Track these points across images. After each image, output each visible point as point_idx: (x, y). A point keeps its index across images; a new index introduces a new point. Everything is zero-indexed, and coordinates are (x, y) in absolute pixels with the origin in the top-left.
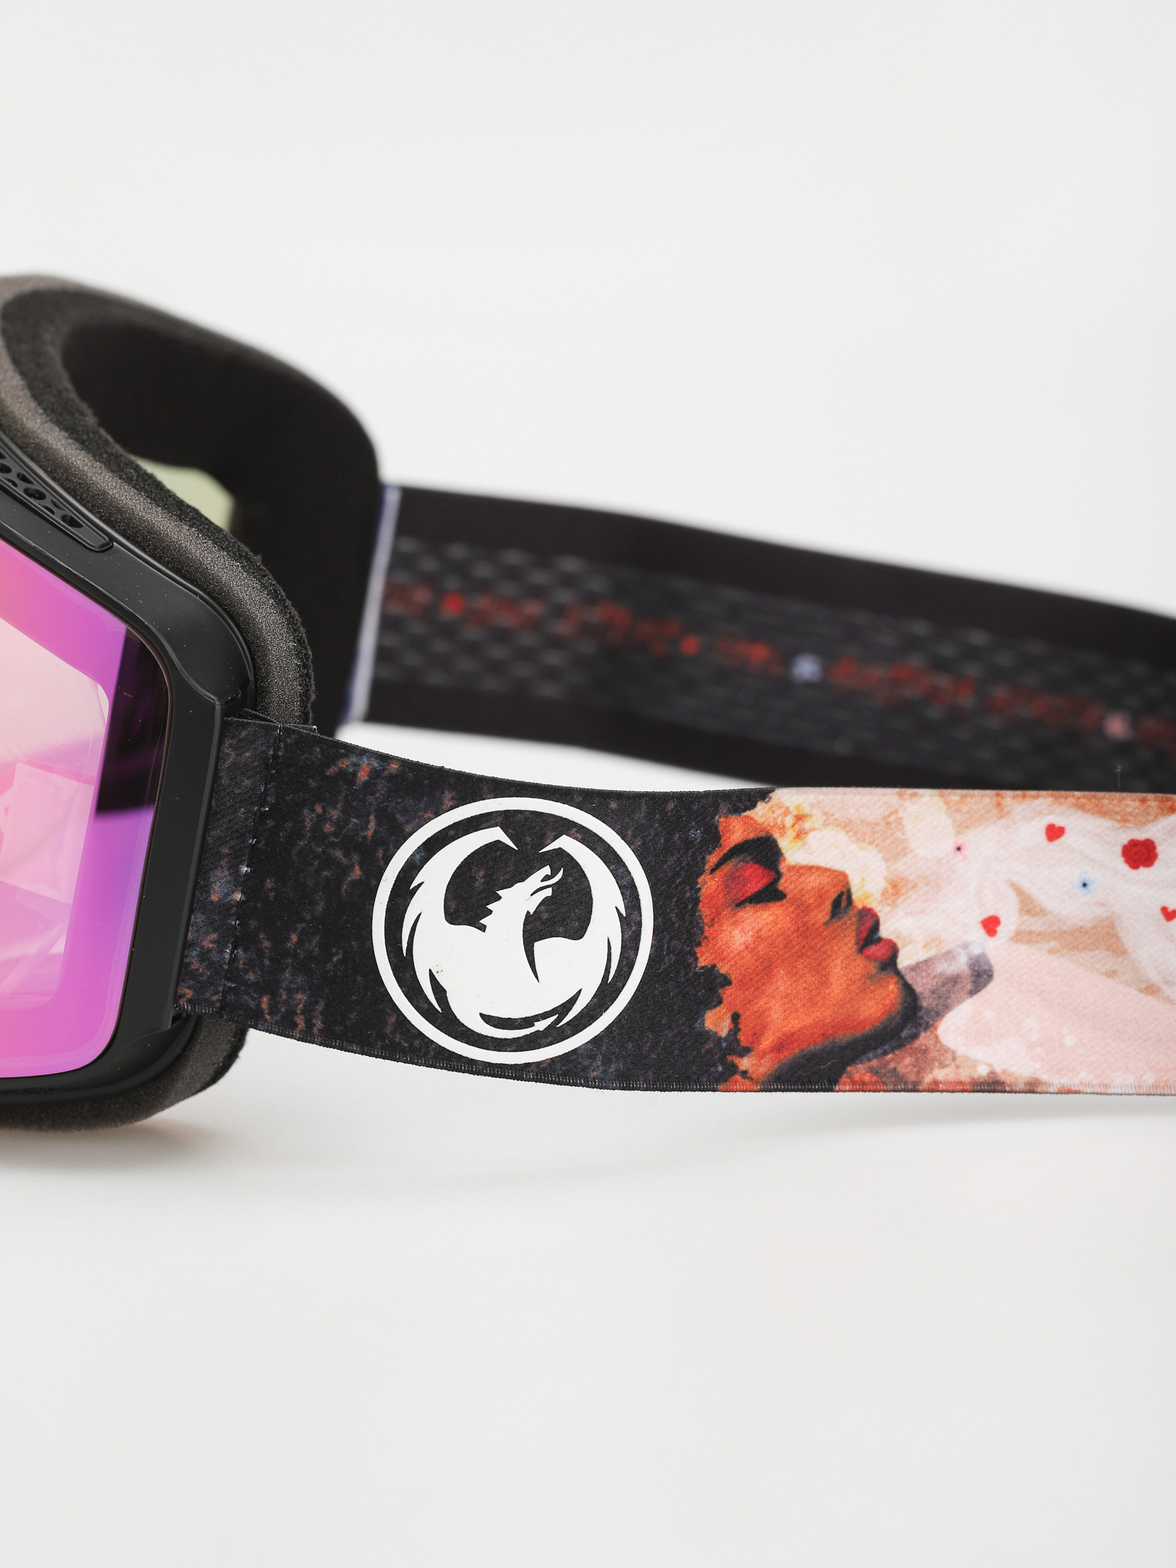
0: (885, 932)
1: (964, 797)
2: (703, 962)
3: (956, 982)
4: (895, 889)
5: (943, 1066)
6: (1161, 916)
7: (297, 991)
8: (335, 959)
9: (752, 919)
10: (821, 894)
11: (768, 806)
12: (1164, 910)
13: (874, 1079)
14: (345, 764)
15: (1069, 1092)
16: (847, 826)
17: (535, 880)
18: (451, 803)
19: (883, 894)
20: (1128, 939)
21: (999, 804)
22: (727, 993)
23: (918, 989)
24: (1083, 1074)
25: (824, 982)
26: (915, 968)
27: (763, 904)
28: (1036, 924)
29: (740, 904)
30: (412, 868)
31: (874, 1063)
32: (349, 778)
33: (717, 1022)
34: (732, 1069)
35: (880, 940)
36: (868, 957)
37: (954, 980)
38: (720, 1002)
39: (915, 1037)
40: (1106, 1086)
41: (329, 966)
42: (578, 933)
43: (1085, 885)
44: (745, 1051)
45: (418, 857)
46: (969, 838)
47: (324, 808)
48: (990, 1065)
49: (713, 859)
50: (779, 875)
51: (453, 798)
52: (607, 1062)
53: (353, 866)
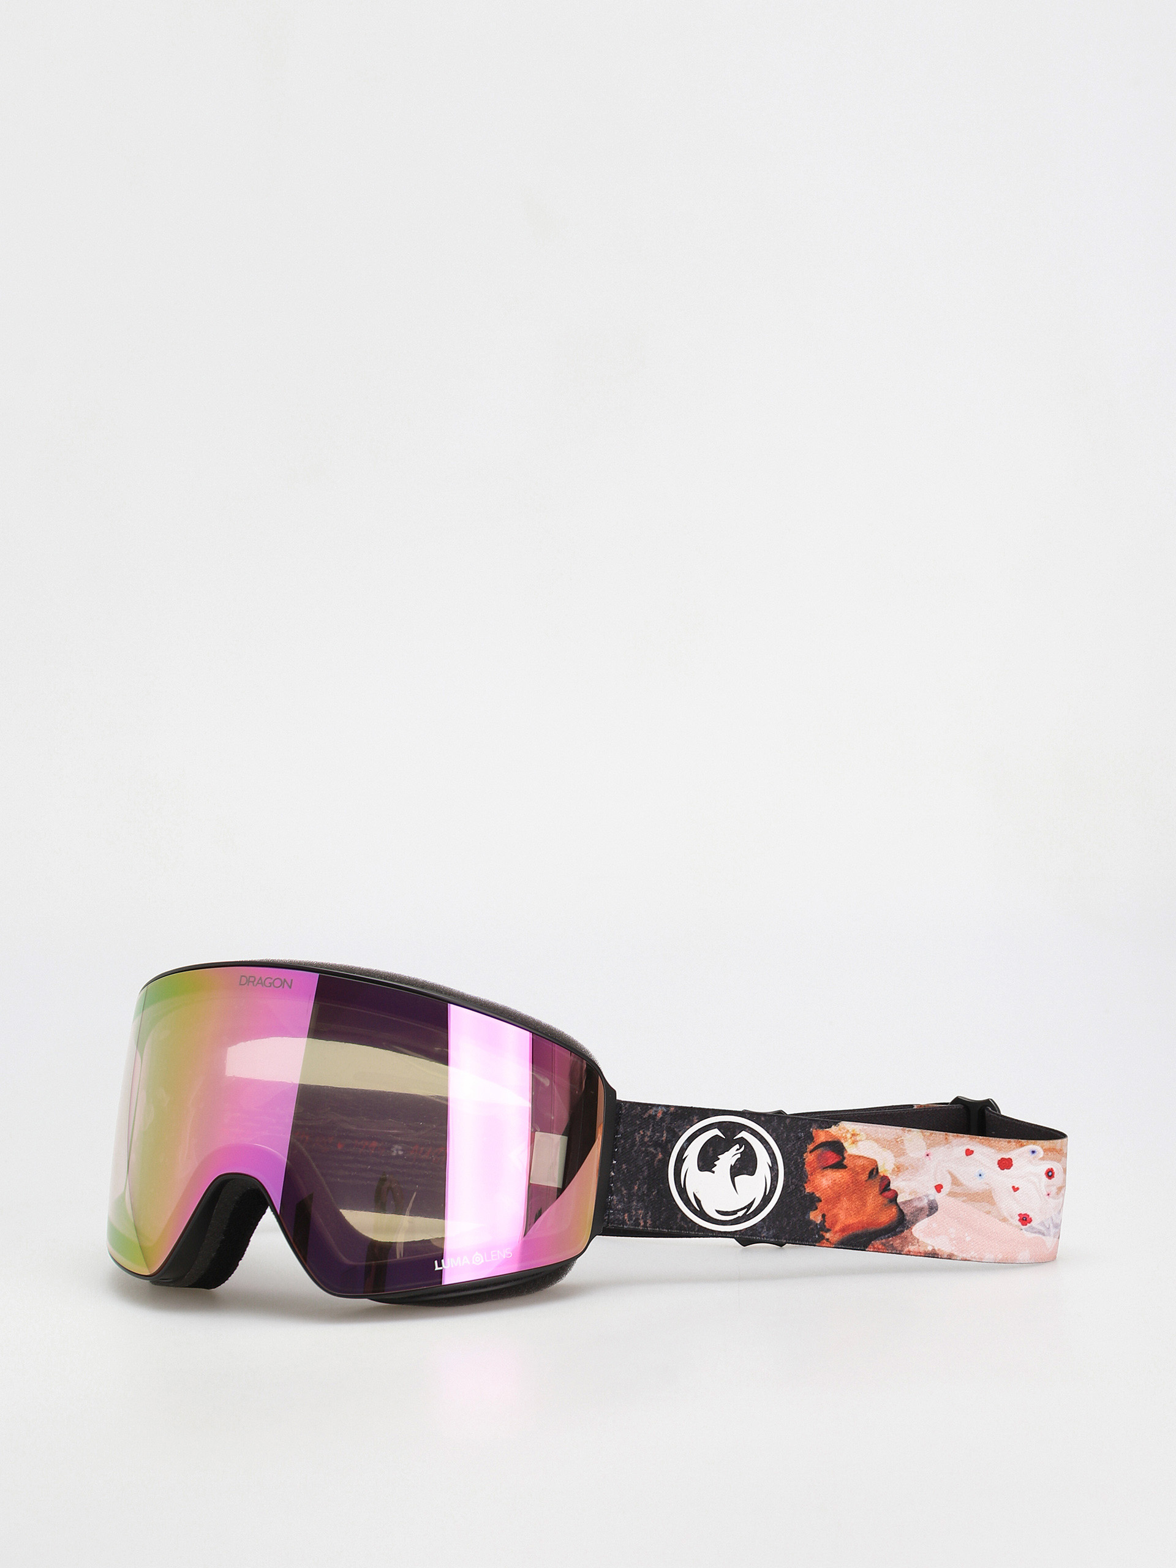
0: (892, 1186)
1: (931, 1134)
2: (808, 1190)
3: (921, 1210)
4: (898, 1169)
5: (913, 1245)
6: (1012, 1189)
7: (639, 1209)
8: (654, 1193)
9: (832, 1175)
10: (864, 1168)
11: (838, 1128)
12: (1013, 1187)
13: (883, 1247)
14: (652, 1112)
15: (966, 1260)
16: (877, 1141)
17: (733, 1150)
18: (697, 1121)
19: (893, 1170)
20: (996, 1199)
21: (946, 1138)
22: (820, 1205)
23: (905, 1212)
24: (972, 1253)
25: (864, 1205)
26: (904, 1203)
27: (836, 1170)
28: (958, 1190)
29: (825, 1168)
30: (683, 1150)
31: (884, 1241)
32: (654, 1117)
33: (815, 1216)
34: (822, 1238)
35: (890, 1189)
36: (885, 1197)
37: (921, 1209)
38: (817, 1208)
39: (903, 1231)
40: (982, 1259)
41: (651, 1197)
42: (752, 1173)
43: (980, 1175)
44: (828, 1231)
45: (685, 1145)
46: (932, 1151)
47: (643, 1131)
48: (933, 1246)
49: (811, 1147)
50: (844, 1158)
51: (697, 1119)
52: (768, 1230)
53: (658, 1153)
